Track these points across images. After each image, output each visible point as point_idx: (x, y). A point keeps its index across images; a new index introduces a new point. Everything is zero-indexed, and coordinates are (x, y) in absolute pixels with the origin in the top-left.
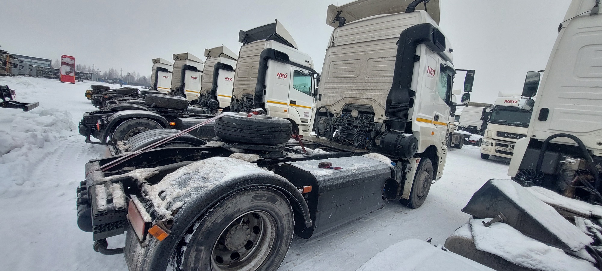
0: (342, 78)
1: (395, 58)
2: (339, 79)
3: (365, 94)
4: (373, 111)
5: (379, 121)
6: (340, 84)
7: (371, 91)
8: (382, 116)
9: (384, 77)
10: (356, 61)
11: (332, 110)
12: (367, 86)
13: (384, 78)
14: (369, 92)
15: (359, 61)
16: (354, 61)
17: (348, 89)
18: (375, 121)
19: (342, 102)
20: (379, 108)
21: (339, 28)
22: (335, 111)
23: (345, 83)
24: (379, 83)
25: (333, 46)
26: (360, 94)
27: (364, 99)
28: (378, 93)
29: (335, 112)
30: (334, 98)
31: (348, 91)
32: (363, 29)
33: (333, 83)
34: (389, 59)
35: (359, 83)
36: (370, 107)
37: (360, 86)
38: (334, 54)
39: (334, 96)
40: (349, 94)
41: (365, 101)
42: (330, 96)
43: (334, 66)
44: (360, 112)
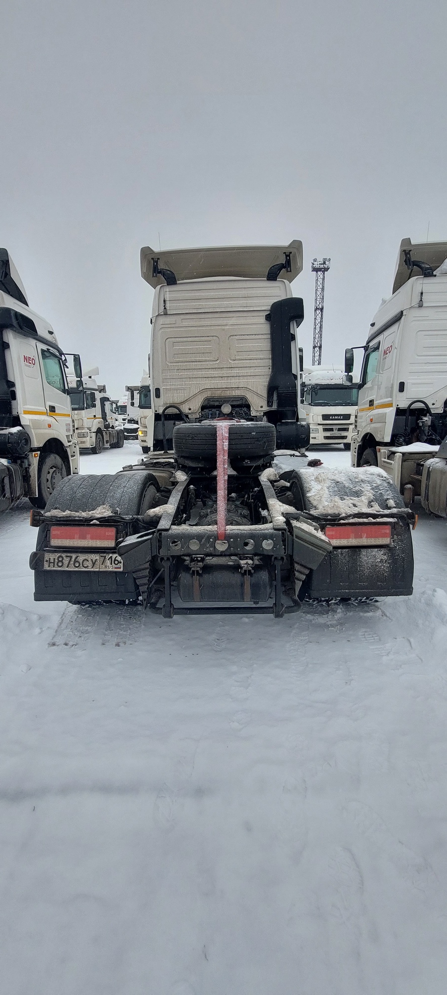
0: (192, 362)
1: (269, 336)
2: (187, 364)
3: (234, 383)
4: (247, 402)
5: (258, 414)
6: (191, 371)
7: (241, 378)
8: (262, 407)
9: (256, 359)
10: (211, 338)
11: (185, 409)
12: (235, 372)
13: (255, 361)
14: (239, 380)
15: (215, 338)
16: (208, 338)
17: (206, 377)
18: (252, 415)
19: (199, 397)
20: (255, 397)
21: (167, 287)
22: (190, 409)
23: (199, 369)
24: (251, 367)
25: (166, 314)
26: (227, 382)
27: (233, 389)
28: (252, 380)
29: (190, 411)
30: (185, 392)
31: (206, 380)
32: (212, 294)
33: (178, 370)
34: (257, 337)
35: (222, 368)
36: (243, 398)
37: (225, 372)
38: (169, 326)
39: (184, 389)
40: (209, 384)
41: (235, 392)
42: (177, 389)
43: (173, 344)
44: (233, 406)
